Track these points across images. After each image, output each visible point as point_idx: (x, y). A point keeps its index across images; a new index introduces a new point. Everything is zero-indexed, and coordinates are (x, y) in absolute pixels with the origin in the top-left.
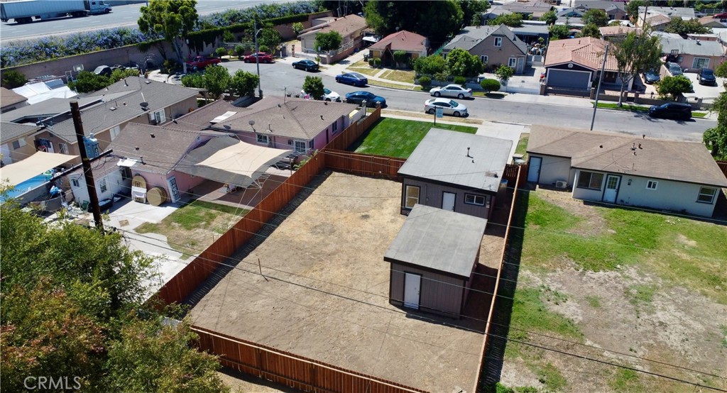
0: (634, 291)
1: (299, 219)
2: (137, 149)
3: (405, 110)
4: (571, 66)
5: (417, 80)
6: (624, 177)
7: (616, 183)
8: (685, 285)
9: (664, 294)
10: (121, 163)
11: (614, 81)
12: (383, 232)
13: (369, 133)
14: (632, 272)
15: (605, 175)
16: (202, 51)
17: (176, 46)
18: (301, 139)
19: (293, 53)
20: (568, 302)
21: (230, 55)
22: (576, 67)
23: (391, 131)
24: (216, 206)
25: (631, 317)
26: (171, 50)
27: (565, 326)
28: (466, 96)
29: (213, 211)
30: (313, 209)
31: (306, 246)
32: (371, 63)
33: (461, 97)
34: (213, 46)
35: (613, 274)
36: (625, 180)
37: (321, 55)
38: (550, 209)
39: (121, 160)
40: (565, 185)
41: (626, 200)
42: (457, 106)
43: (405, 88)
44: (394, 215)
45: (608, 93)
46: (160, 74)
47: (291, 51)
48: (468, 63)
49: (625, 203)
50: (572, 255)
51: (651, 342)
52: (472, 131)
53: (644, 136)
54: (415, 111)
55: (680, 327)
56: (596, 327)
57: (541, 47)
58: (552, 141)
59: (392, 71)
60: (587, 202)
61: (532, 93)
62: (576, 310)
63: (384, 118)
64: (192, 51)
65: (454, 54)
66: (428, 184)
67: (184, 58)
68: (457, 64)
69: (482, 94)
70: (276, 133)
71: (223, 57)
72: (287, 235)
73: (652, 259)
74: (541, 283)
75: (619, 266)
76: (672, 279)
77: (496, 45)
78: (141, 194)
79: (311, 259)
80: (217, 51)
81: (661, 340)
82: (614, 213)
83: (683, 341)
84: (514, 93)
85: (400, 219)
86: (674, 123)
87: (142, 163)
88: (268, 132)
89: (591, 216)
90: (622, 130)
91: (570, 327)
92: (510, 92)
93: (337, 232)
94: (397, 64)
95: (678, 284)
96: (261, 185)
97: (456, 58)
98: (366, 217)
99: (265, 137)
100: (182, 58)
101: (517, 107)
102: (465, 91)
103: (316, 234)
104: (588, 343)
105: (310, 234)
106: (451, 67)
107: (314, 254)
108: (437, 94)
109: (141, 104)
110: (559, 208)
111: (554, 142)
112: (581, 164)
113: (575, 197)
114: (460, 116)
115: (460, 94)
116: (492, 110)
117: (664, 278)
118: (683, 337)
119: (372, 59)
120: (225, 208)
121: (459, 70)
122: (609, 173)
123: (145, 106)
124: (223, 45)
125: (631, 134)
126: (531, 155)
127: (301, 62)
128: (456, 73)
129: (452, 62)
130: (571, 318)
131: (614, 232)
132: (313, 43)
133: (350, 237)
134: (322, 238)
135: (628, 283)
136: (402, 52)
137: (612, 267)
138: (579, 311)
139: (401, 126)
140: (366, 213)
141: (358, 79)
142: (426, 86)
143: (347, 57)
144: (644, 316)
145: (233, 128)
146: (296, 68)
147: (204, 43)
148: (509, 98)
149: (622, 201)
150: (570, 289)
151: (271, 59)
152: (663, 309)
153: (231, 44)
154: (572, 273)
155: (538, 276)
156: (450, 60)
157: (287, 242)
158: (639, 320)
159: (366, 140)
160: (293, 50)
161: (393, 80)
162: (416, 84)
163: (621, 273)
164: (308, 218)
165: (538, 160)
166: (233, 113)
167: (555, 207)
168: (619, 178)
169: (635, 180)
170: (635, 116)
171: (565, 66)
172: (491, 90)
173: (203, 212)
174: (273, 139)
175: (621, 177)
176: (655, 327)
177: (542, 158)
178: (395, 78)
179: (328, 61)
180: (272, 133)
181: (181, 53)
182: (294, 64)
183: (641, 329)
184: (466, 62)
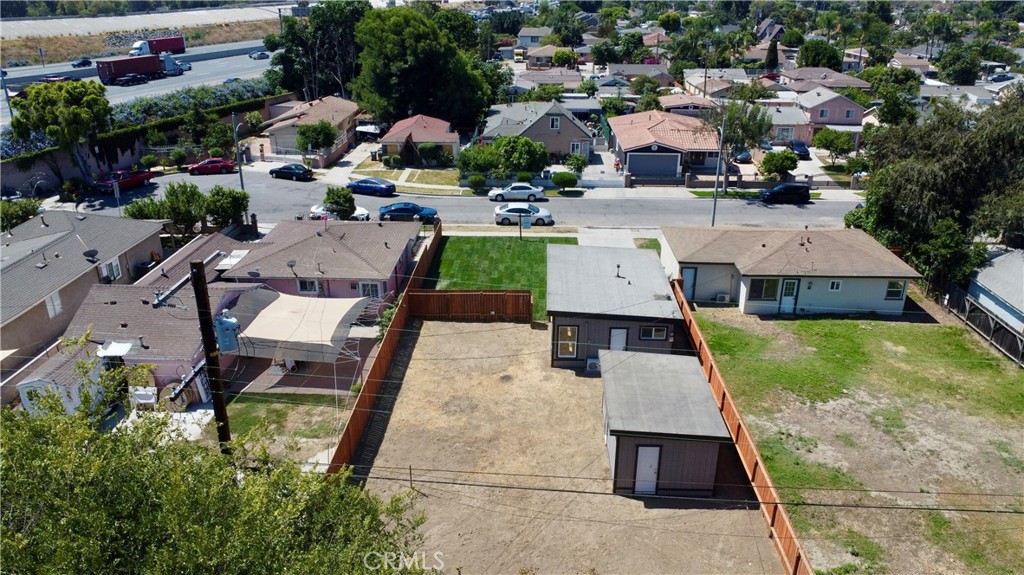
0: (880, 419)
1: (417, 397)
2: (124, 326)
3: (467, 223)
4: (655, 148)
5: (464, 182)
6: (802, 279)
7: (793, 289)
8: (926, 401)
9: (912, 415)
10: (102, 352)
11: (702, 163)
12: (543, 396)
13: (441, 261)
14: (863, 395)
15: (781, 280)
16: (117, 162)
17: (79, 160)
18: (373, 280)
19: (262, 156)
20: (820, 447)
21: (164, 165)
22: (662, 149)
23: (470, 255)
24: (279, 397)
25: (897, 451)
26: (71, 165)
27: (836, 479)
28: (538, 197)
29: (278, 406)
30: (426, 378)
31: (451, 435)
32: (387, 163)
33: (532, 198)
34: (133, 154)
35: (846, 402)
36: (804, 284)
37: (308, 156)
38: (727, 332)
39: (100, 346)
40: (727, 298)
41: (806, 308)
42: (538, 212)
43: (450, 193)
44: (544, 369)
45: (702, 178)
46: (60, 204)
47: (259, 154)
48: (531, 152)
49: (806, 313)
50: (787, 386)
51: (935, 476)
52: (574, 241)
53: (806, 227)
54: (480, 223)
55: (952, 452)
56: (869, 470)
57: (595, 127)
58: (702, 245)
59: (419, 171)
60: (764, 316)
61: (614, 186)
62: (835, 454)
63: (448, 237)
64: (101, 164)
65: (509, 143)
66: (589, 320)
67: (93, 174)
68: (516, 155)
69: (555, 192)
70: (329, 275)
71: (152, 169)
72: (412, 422)
73: (875, 376)
74: (775, 429)
75: (845, 391)
76: (908, 396)
77: (552, 127)
78: (149, 397)
79: (469, 452)
80: (142, 161)
81: (944, 471)
82: (800, 326)
83: (965, 468)
84: (593, 188)
85: (554, 374)
86: (792, 208)
87: (143, 346)
88: (317, 274)
89: (778, 334)
90: (744, 223)
91: (842, 478)
92: (589, 187)
93: (481, 406)
94: (423, 161)
95: (918, 401)
96: (356, 354)
97: (513, 147)
98: (507, 378)
99: (312, 283)
100: (90, 175)
101: (607, 206)
102: (537, 190)
103: (454, 414)
104: (873, 494)
105: (445, 416)
106: (508, 159)
107: (467, 443)
108: (499, 198)
109: (86, 254)
110: (736, 329)
111: (705, 246)
112: (751, 270)
113: (748, 312)
114: (544, 224)
115: (531, 195)
116: (579, 212)
117: (900, 397)
118: (963, 463)
119: (387, 157)
120: (294, 397)
121: (520, 163)
122: (786, 277)
123: (93, 256)
124: (148, 152)
125: (756, 226)
126: (683, 265)
127: (284, 168)
128: (517, 167)
129: (509, 154)
130: (836, 466)
131: (815, 349)
132: (295, 139)
133: (503, 410)
134: (464, 419)
135: (869, 410)
136: (429, 145)
137: (841, 395)
138: (839, 455)
139: (478, 246)
140: (505, 373)
141: (383, 186)
142: (480, 189)
143: (342, 156)
144: (910, 447)
145: (263, 275)
146: (277, 177)
147: (119, 150)
148: (589, 194)
149: (802, 310)
150: (811, 430)
151: (232, 167)
152: (923, 435)
153: (163, 149)
154: (800, 409)
155: (767, 420)
156: (506, 151)
157: (417, 433)
158: (907, 452)
159: (443, 270)
160: (262, 151)
161: (427, 183)
162: (461, 186)
163: (854, 399)
164: (427, 393)
165: (692, 271)
166: (244, 253)
167: (732, 329)
168: (796, 282)
169: (817, 283)
170: (749, 204)
171: (647, 149)
172: (567, 186)
173: (261, 411)
174: (325, 285)
175: (799, 281)
176: (928, 457)
177: (696, 269)
178: (430, 181)
179: (321, 164)
180: (325, 276)
181: (88, 168)
182: (272, 172)
183: (916, 464)
184: (529, 152)
